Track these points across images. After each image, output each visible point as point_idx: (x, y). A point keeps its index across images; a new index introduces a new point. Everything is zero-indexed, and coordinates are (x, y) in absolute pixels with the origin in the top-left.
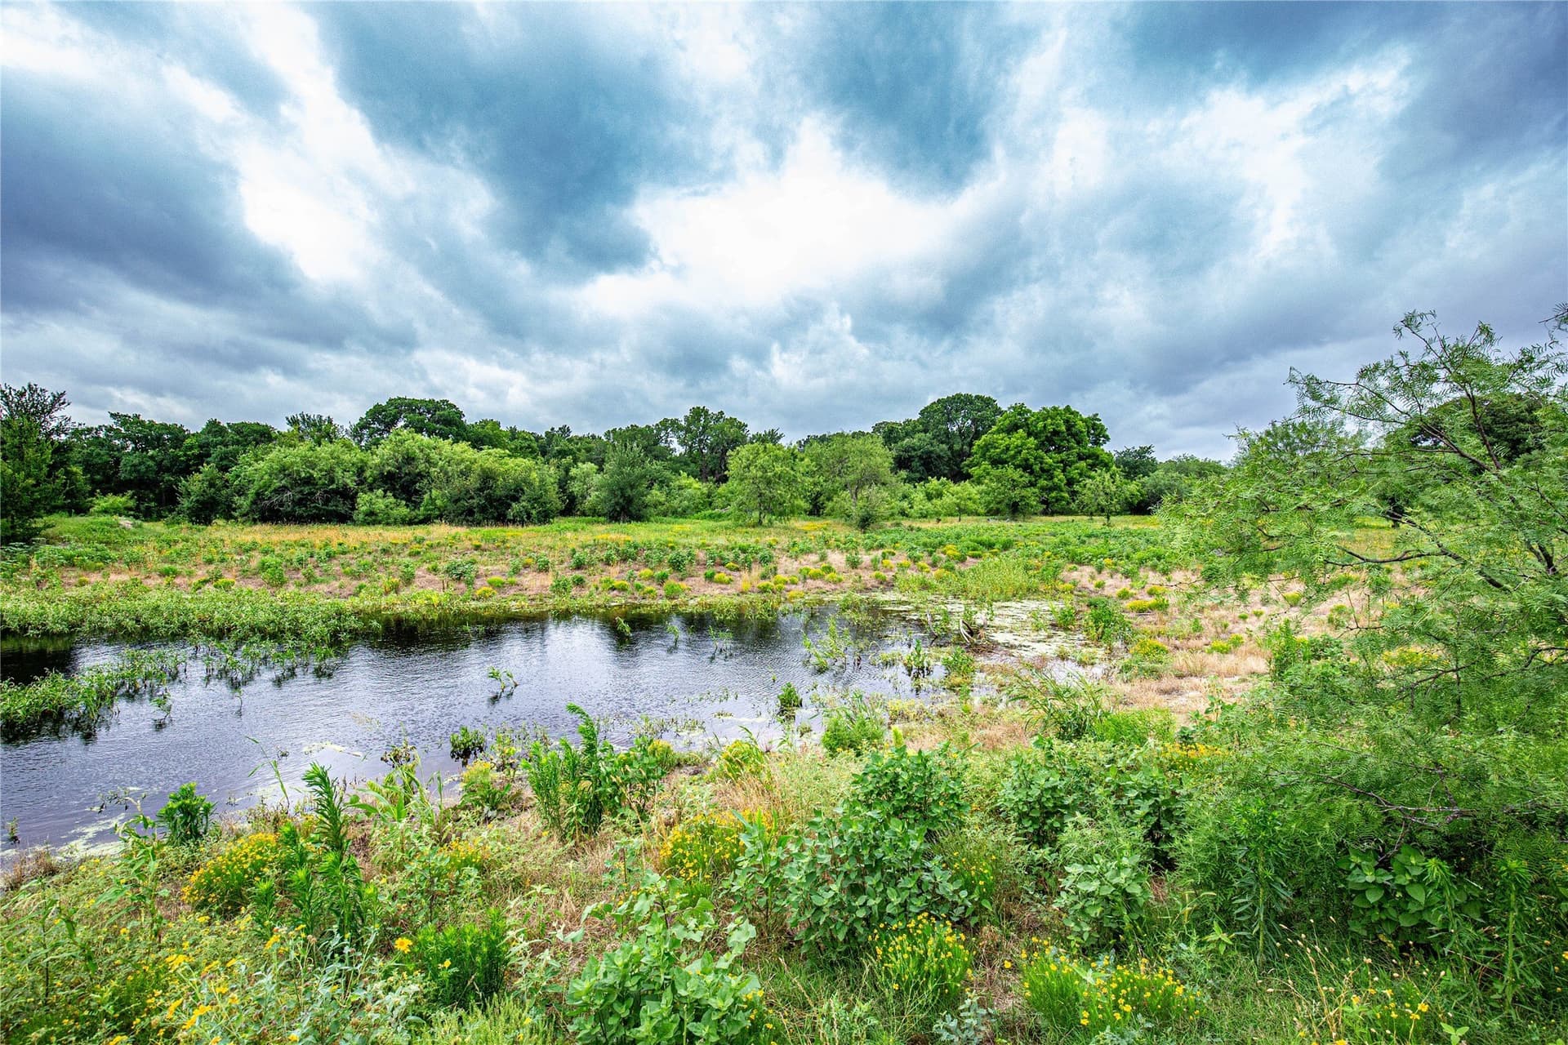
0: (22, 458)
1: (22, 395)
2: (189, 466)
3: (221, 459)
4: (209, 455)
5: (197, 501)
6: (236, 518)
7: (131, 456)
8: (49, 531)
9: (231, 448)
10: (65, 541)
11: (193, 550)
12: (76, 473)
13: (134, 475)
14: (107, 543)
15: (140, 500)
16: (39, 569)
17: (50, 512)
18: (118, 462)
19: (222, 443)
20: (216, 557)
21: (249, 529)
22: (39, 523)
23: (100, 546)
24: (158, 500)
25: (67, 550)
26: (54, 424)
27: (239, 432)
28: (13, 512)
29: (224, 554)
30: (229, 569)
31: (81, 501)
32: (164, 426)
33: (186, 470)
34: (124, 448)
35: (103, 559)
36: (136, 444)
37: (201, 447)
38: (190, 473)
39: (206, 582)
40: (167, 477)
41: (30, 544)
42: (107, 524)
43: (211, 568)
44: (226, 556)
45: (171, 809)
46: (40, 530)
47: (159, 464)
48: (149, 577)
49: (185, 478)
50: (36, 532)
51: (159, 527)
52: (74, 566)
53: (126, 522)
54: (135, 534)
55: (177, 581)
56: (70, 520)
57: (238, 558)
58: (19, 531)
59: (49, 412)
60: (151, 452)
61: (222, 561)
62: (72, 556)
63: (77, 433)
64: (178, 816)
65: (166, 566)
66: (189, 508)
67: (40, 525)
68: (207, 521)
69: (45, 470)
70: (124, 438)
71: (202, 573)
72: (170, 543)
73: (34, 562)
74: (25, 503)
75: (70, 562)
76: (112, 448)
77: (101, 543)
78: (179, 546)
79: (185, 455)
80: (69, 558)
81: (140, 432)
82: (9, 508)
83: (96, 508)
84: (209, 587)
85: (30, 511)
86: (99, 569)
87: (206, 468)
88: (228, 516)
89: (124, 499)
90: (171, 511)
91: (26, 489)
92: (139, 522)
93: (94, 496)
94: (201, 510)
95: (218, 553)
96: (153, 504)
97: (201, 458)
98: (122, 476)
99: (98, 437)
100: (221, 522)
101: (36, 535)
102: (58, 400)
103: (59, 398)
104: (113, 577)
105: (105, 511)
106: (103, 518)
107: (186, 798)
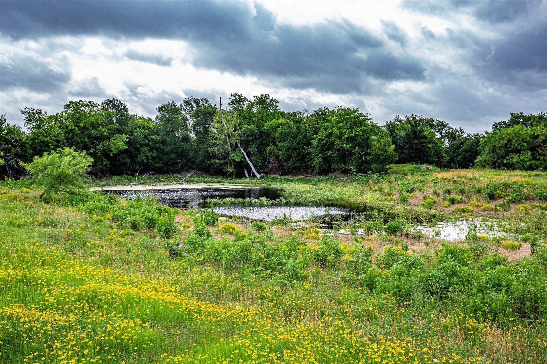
50: (388, 170)
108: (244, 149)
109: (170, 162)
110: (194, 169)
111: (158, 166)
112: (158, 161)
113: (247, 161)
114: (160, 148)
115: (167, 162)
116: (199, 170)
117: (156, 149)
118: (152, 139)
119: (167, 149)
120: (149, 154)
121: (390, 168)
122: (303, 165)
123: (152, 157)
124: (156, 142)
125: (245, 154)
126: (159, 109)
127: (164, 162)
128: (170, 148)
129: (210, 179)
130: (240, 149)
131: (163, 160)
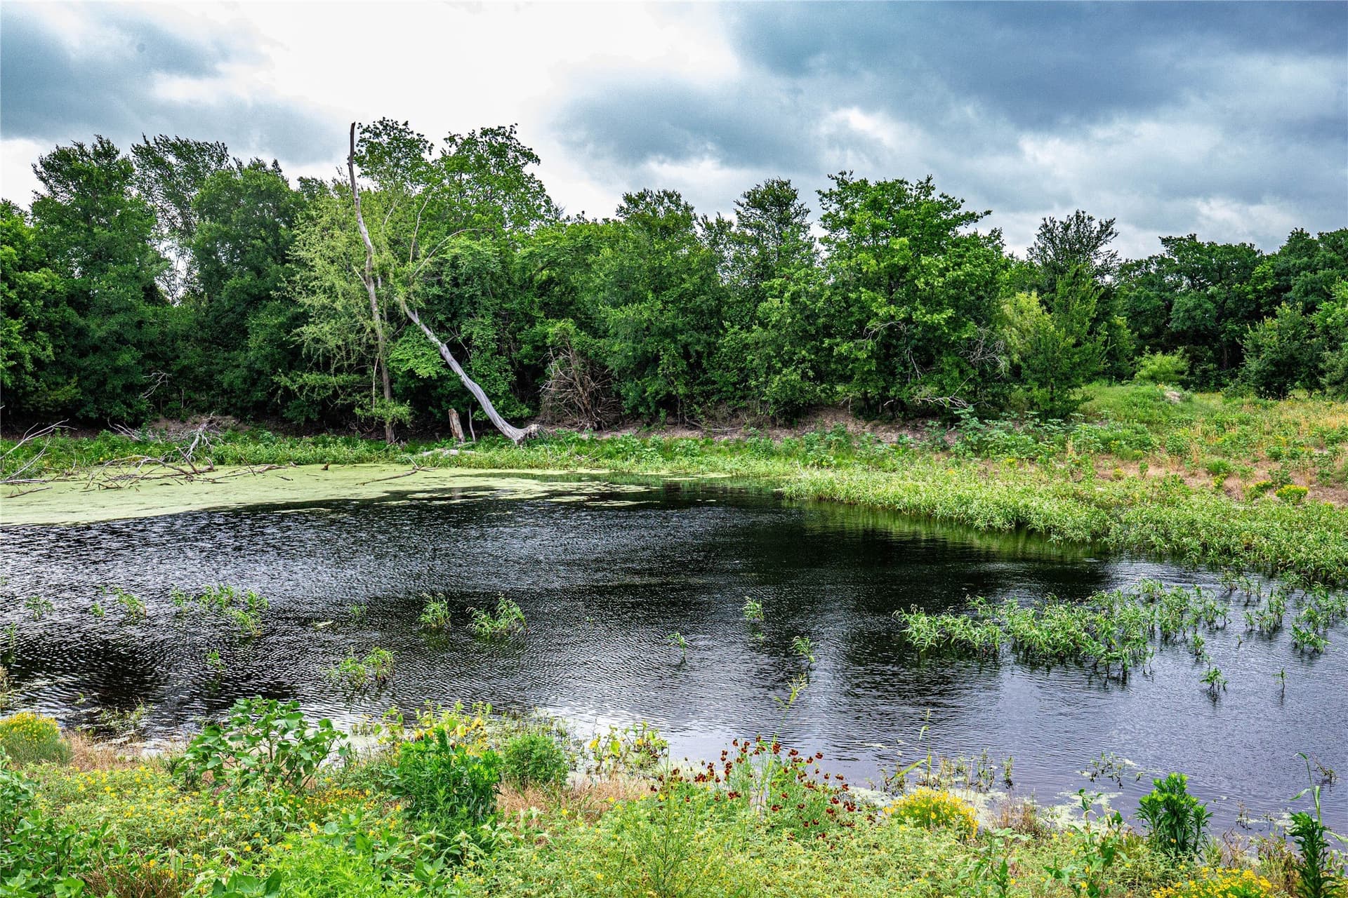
0: (1067, 311)
1: (1066, 228)
2: (1259, 306)
3: (1307, 293)
4: (1289, 288)
5: (1272, 362)
6: (1321, 388)
7: (1185, 297)
8: (1087, 404)
9: (1321, 273)
10: (1103, 419)
11: (1255, 437)
12: (1119, 327)
13: (1188, 323)
14: (1149, 423)
15: (1195, 360)
16: (1074, 455)
17: (1089, 381)
18: (1169, 307)
19: (1307, 267)
20: (1286, 451)
21: (1338, 407)
22: (1077, 395)
23: (1140, 427)
24: (1218, 360)
25: (1103, 430)
26: (1099, 262)
27: (1335, 247)
28: (1052, 380)
29: (1295, 445)
30: (1302, 470)
31: (1125, 365)
32: (1229, 249)
33: (1256, 316)
34: (1178, 286)
35: (1143, 445)
36: (1192, 278)
37: (1278, 275)
38: (1260, 318)
39: (1265, 488)
40: (1230, 326)
41: (1067, 421)
42: (1150, 397)
43: (1276, 466)
44: (1299, 450)
45: (1155, 800)
46: (1078, 403)
47: (1221, 307)
48: (1194, 475)
49: (1253, 325)
50: (1073, 406)
51: (1214, 400)
52: (1110, 452)
53: (1172, 393)
54: (1182, 411)
55: (1229, 483)
56: (1109, 390)
57: (1316, 452)
58: (1058, 403)
59: (1095, 247)
60: (1212, 289)
61: (1294, 456)
62: (1109, 440)
63: (1126, 268)
64: (1163, 812)
65: (1216, 459)
66: (1258, 372)
67: (1079, 397)
68: (1281, 393)
69: (1088, 324)
70: (1178, 272)
71: (1262, 474)
72: (1222, 426)
73: (1070, 445)
74: (1065, 369)
75: (1107, 448)
76: (1163, 287)
77: (1142, 422)
78: (1234, 432)
79: (1255, 290)
80: (1106, 442)
81: (1198, 260)
82: (1049, 374)
83: (1143, 372)
84: (1270, 496)
85: (1067, 380)
86: (1137, 458)
87: (1285, 309)
88: (1313, 384)
89: (1175, 358)
90: (1233, 376)
91: (1065, 350)
92: (1188, 393)
93: (1142, 355)
94: (1273, 374)
95: (1288, 444)
96: (1211, 366)
97: (1278, 293)
98: (1174, 326)
99: (1148, 274)
100: (1301, 394)
101: (1074, 410)
102: (1106, 229)
103: (1107, 227)
104: (1152, 471)
105: (1153, 378)
106: (1149, 388)
107: (1172, 790)
108: (440, 328)
109: (117, 383)
110: (202, 411)
111: (62, 398)
112: (60, 380)
113: (458, 377)
114: (65, 325)
115: (102, 383)
116: (225, 412)
117: (49, 328)
118: (34, 287)
119: (98, 328)
120: (25, 349)
121: (1086, 399)
122: (697, 390)
123: (37, 361)
124: (52, 300)
125: (444, 349)
126: (46, 165)
127: (86, 383)
128: (113, 324)
129: (284, 447)
130: (421, 332)
131: (85, 373)
